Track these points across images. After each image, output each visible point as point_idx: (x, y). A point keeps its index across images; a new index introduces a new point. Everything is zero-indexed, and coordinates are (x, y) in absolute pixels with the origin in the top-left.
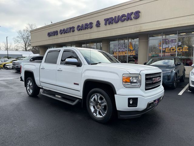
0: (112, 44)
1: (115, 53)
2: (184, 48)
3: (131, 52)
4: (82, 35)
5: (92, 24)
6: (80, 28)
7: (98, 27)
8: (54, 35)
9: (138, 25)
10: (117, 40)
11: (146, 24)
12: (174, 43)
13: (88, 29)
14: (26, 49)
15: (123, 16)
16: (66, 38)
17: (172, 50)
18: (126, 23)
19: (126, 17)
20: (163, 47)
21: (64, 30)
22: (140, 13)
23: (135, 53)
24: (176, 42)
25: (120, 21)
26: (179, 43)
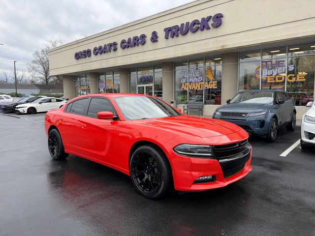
0: (179, 70)
1: (183, 84)
2: (298, 76)
3: (210, 83)
4: (129, 56)
5: (145, 37)
6: (126, 44)
7: (154, 42)
8: (84, 56)
9: (220, 38)
10: (187, 64)
11: (233, 36)
12: (281, 68)
13: (138, 45)
14: (47, 82)
15: (195, 22)
16: (103, 61)
17: (278, 79)
18: (200, 35)
19: (199, 24)
20: (263, 75)
21: (100, 48)
22: (222, 17)
23: (216, 85)
24: (284, 66)
25: (189, 32)
26: (290, 67)
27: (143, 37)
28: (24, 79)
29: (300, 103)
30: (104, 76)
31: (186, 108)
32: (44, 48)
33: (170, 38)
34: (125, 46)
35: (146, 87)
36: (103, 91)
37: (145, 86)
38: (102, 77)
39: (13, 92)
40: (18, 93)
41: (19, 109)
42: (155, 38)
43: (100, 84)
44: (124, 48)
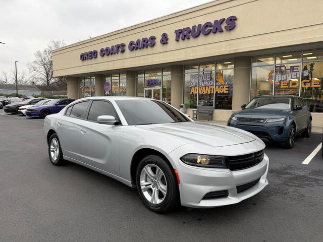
0: (188, 73)
1: (193, 88)
2: (312, 81)
3: (220, 88)
4: (137, 58)
5: (155, 39)
6: (135, 45)
7: (164, 44)
8: (90, 57)
9: (233, 41)
10: (197, 67)
11: (247, 39)
12: (295, 73)
13: (147, 47)
14: (48, 83)
15: (208, 25)
16: (110, 63)
17: (292, 85)
18: (212, 38)
19: (211, 26)
20: (277, 80)
21: (107, 49)
22: (236, 19)
23: (227, 89)
24: (298, 71)
25: (201, 34)
26: (305, 72)
27: (153, 38)
28: (24, 80)
29: (314, 109)
30: (110, 78)
31: (195, 112)
32: (47, 48)
33: (181, 40)
34: (134, 47)
35: (154, 90)
36: (109, 93)
37: (152, 89)
38: (108, 79)
39: (14, 93)
40: (19, 93)
41: (22, 111)
42: (165, 40)
43: (106, 87)
44: (132, 50)
